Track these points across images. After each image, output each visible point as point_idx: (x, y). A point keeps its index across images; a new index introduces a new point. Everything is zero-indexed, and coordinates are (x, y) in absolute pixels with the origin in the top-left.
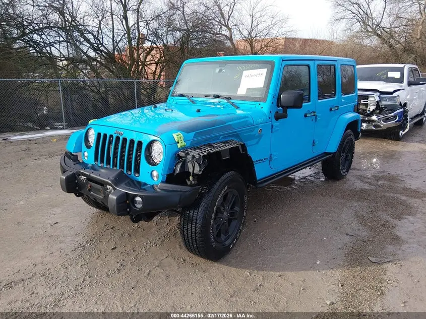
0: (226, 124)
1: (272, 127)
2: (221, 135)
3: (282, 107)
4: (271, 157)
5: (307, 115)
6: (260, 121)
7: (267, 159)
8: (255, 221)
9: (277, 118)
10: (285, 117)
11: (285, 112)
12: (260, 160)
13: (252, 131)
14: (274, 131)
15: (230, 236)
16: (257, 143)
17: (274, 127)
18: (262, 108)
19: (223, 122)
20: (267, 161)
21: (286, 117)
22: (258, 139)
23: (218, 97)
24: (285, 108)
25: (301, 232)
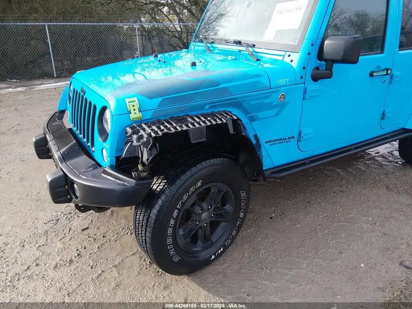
0: (220, 86)
1: (305, 92)
2: (209, 104)
3: (325, 62)
4: (300, 135)
5: (375, 74)
6: (282, 81)
7: (293, 137)
8: (271, 218)
9: (315, 78)
10: (329, 76)
11: (329, 68)
12: (280, 139)
13: (267, 97)
14: (307, 97)
15: (213, 244)
16: (277, 114)
17: (307, 92)
18: (292, 61)
19: (215, 83)
20: (294, 141)
21: (331, 78)
22: (278, 109)
23: (239, 43)
24: (330, 62)
25: (329, 248)
